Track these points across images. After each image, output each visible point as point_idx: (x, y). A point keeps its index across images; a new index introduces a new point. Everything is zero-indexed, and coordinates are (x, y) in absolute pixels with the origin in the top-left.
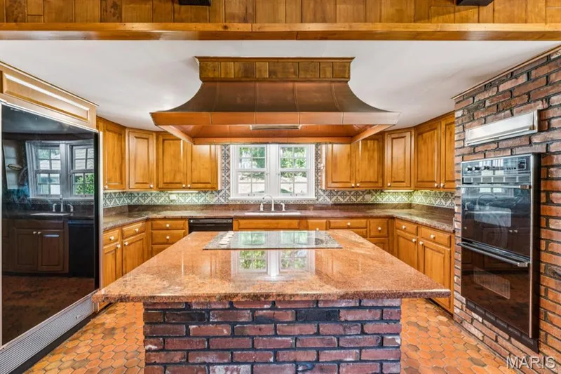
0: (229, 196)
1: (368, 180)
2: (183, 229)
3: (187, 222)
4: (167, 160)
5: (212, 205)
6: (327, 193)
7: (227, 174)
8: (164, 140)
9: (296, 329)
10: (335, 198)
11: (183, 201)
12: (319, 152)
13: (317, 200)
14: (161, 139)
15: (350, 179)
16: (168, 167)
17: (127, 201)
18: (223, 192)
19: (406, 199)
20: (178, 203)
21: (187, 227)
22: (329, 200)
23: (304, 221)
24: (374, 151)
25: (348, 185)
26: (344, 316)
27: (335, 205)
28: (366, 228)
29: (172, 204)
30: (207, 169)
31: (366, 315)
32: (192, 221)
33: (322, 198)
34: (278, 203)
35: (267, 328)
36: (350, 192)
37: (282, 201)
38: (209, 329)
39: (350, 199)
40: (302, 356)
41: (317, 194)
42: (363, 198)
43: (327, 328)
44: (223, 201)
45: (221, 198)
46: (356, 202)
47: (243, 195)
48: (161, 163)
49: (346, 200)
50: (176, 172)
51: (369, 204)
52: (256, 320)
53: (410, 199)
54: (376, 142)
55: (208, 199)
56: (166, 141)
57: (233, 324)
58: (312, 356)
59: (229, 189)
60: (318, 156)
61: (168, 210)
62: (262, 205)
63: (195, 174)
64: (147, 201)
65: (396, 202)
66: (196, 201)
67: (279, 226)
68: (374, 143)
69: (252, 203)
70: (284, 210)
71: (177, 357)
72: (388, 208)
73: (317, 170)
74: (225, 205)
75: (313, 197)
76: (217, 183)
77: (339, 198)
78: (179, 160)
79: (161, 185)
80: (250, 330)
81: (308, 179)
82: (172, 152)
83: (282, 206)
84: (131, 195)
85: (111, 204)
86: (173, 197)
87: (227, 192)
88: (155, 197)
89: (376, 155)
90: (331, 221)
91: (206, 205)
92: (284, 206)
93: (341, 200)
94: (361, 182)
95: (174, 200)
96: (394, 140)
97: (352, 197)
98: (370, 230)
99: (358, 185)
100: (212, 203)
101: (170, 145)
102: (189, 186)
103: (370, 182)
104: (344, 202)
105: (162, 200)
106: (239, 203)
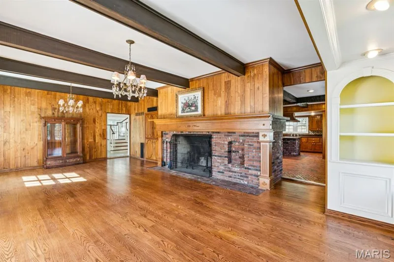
6: (312, 132)
75: (308, 133)
90: (309, 138)
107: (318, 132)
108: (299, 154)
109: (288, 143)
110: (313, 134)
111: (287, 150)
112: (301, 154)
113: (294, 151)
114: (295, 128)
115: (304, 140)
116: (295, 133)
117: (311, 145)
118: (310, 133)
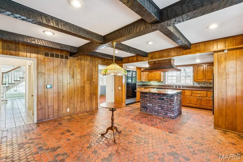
6: (197, 83)
9: (158, 100)
10: (201, 85)
16: (150, 76)
17: (142, 84)
18: (164, 82)
20: (153, 84)
26: (165, 100)
27: (201, 87)
28: (206, 94)
30: (159, 76)
31: (168, 100)
35: (154, 100)
36: (207, 83)
38: (147, 99)
39: (207, 85)
40: (159, 104)
43: (162, 101)
44: (164, 84)
47: (169, 83)
50: (152, 77)
52: (153, 98)
55: (160, 83)
57: (150, 98)
58: (160, 105)
62: (174, 86)
63: (156, 77)
69: (172, 85)
70: (181, 88)
71: (144, 102)
75: (192, 84)
76: (161, 80)
79: (149, 80)
80: (152, 100)
81: (190, 78)
84: (143, 82)
85: (139, 84)
86: (151, 83)
90: (193, 91)
93: (203, 85)
94: (208, 80)
100: (161, 85)
104: (204, 86)
105: (149, 84)
106: (168, 85)
107: (204, 84)
108: (180, 113)
109: (163, 99)
110: (198, 85)
111: (162, 109)
112: (184, 110)
113: (172, 111)
114: (179, 79)
115: (188, 93)
116: (178, 84)
117: (195, 100)
118: (195, 85)
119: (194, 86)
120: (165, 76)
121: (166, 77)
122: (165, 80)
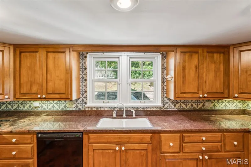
0: (86, 103)
1: (215, 91)
2: (30, 144)
3: (35, 136)
4: (24, 72)
5: (71, 111)
7: (84, 84)
8: (21, 53)
10: (179, 105)
11: (46, 107)
12: (165, 65)
13: (164, 107)
14: (18, 52)
15: (198, 90)
16: (24, 79)
18: (81, 99)
19: (240, 106)
20: (41, 110)
21: (35, 141)
22: (173, 107)
23: (156, 136)
24: (220, 63)
25: (196, 95)
27: (179, 111)
28: (221, 142)
29: (36, 110)
30: (61, 80)
32: (39, 135)
33: (167, 105)
34: (129, 109)
37: (133, 108)
39: (192, 105)
41: (163, 102)
42: (204, 105)
45: (79, 105)
46: (197, 109)
48: (17, 75)
49: (188, 107)
50: (32, 83)
51: (209, 110)
53: (244, 106)
54: (222, 54)
55: (67, 105)
56: (23, 54)
59: (86, 97)
60: (165, 69)
61: (32, 115)
62: (115, 112)
64: (14, 108)
65: (231, 109)
66: (57, 107)
67: (131, 141)
68: (220, 57)
69: (106, 109)
70: (134, 116)
72: (225, 114)
73: (164, 80)
74: (83, 111)
76: (71, 94)
77: (183, 105)
78: (35, 71)
79: (18, 96)
81: (155, 89)
82: (28, 65)
83: (132, 112)
86: (37, 104)
87: (84, 99)
88: (21, 104)
89: (222, 68)
90: (185, 134)
91: (66, 111)
92: (134, 112)
93: (184, 107)
95: (38, 107)
96: (242, 53)
97: (194, 104)
98: (225, 145)
99: (206, 95)
100: (71, 109)
101: (27, 57)
102: (44, 96)
103: (217, 93)
104: (186, 109)
105: (27, 107)
106: (95, 109)
119: (163, 109)
120: (86, 80)
121: (89, 83)
122: (86, 92)
